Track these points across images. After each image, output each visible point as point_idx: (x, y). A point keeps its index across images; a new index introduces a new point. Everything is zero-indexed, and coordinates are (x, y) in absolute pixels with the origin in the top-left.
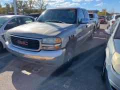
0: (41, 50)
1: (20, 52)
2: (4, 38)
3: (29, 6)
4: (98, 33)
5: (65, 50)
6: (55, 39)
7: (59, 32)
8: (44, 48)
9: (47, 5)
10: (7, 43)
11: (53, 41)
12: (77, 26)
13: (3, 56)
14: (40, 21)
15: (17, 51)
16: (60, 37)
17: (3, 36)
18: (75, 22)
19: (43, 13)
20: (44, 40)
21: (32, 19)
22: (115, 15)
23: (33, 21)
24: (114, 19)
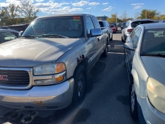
3: (10, 14)
4: (112, 46)
5: (72, 80)
7: (61, 54)
8: (38, 83)
9: (37, 11)
11: (52, 69)
12: (87, 41)
14: (27, 37)
16: (63, 61)
18: (82, 36)
19: (33, 23)
20: (37, 69)
22: (131, 22)
23: (17, 36)
24: (130, 27)
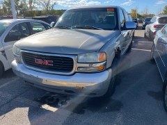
0: (75, 73)
1: (39, 77)
2: (5, 55)
6: (98, 55)
10: (14, 63)
13: (6, 83)
15: (35, 76)
16: (105, 51)
17: (3, 52)
18: (116, 28)
21: (43, 24)
